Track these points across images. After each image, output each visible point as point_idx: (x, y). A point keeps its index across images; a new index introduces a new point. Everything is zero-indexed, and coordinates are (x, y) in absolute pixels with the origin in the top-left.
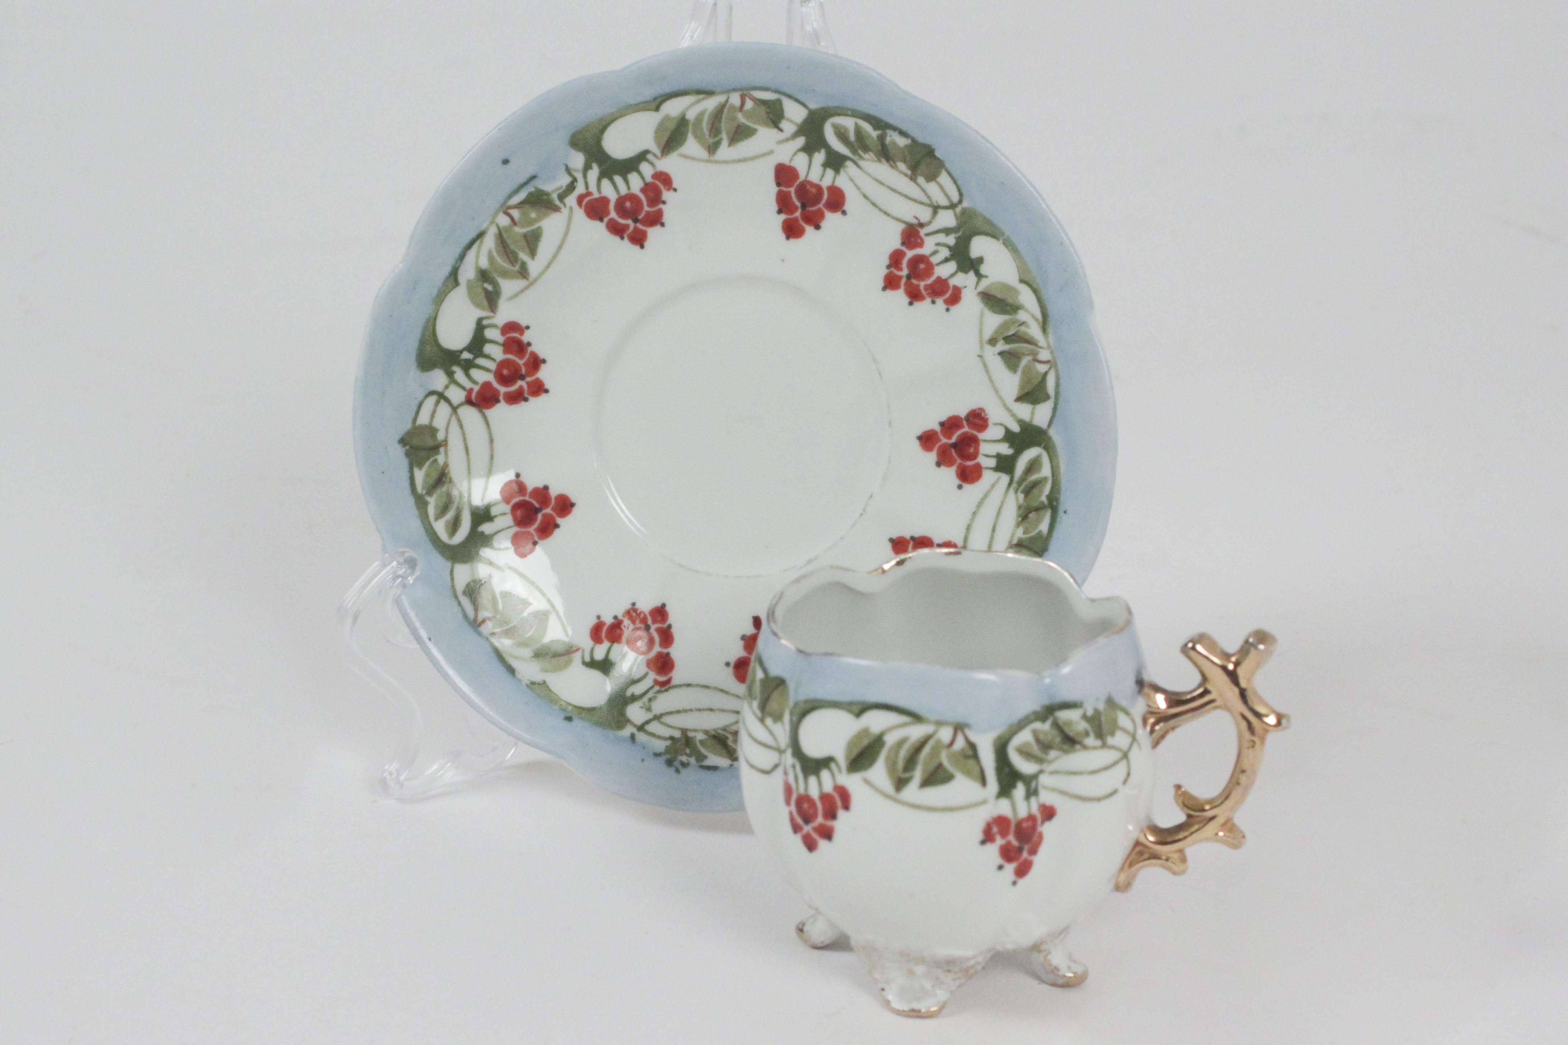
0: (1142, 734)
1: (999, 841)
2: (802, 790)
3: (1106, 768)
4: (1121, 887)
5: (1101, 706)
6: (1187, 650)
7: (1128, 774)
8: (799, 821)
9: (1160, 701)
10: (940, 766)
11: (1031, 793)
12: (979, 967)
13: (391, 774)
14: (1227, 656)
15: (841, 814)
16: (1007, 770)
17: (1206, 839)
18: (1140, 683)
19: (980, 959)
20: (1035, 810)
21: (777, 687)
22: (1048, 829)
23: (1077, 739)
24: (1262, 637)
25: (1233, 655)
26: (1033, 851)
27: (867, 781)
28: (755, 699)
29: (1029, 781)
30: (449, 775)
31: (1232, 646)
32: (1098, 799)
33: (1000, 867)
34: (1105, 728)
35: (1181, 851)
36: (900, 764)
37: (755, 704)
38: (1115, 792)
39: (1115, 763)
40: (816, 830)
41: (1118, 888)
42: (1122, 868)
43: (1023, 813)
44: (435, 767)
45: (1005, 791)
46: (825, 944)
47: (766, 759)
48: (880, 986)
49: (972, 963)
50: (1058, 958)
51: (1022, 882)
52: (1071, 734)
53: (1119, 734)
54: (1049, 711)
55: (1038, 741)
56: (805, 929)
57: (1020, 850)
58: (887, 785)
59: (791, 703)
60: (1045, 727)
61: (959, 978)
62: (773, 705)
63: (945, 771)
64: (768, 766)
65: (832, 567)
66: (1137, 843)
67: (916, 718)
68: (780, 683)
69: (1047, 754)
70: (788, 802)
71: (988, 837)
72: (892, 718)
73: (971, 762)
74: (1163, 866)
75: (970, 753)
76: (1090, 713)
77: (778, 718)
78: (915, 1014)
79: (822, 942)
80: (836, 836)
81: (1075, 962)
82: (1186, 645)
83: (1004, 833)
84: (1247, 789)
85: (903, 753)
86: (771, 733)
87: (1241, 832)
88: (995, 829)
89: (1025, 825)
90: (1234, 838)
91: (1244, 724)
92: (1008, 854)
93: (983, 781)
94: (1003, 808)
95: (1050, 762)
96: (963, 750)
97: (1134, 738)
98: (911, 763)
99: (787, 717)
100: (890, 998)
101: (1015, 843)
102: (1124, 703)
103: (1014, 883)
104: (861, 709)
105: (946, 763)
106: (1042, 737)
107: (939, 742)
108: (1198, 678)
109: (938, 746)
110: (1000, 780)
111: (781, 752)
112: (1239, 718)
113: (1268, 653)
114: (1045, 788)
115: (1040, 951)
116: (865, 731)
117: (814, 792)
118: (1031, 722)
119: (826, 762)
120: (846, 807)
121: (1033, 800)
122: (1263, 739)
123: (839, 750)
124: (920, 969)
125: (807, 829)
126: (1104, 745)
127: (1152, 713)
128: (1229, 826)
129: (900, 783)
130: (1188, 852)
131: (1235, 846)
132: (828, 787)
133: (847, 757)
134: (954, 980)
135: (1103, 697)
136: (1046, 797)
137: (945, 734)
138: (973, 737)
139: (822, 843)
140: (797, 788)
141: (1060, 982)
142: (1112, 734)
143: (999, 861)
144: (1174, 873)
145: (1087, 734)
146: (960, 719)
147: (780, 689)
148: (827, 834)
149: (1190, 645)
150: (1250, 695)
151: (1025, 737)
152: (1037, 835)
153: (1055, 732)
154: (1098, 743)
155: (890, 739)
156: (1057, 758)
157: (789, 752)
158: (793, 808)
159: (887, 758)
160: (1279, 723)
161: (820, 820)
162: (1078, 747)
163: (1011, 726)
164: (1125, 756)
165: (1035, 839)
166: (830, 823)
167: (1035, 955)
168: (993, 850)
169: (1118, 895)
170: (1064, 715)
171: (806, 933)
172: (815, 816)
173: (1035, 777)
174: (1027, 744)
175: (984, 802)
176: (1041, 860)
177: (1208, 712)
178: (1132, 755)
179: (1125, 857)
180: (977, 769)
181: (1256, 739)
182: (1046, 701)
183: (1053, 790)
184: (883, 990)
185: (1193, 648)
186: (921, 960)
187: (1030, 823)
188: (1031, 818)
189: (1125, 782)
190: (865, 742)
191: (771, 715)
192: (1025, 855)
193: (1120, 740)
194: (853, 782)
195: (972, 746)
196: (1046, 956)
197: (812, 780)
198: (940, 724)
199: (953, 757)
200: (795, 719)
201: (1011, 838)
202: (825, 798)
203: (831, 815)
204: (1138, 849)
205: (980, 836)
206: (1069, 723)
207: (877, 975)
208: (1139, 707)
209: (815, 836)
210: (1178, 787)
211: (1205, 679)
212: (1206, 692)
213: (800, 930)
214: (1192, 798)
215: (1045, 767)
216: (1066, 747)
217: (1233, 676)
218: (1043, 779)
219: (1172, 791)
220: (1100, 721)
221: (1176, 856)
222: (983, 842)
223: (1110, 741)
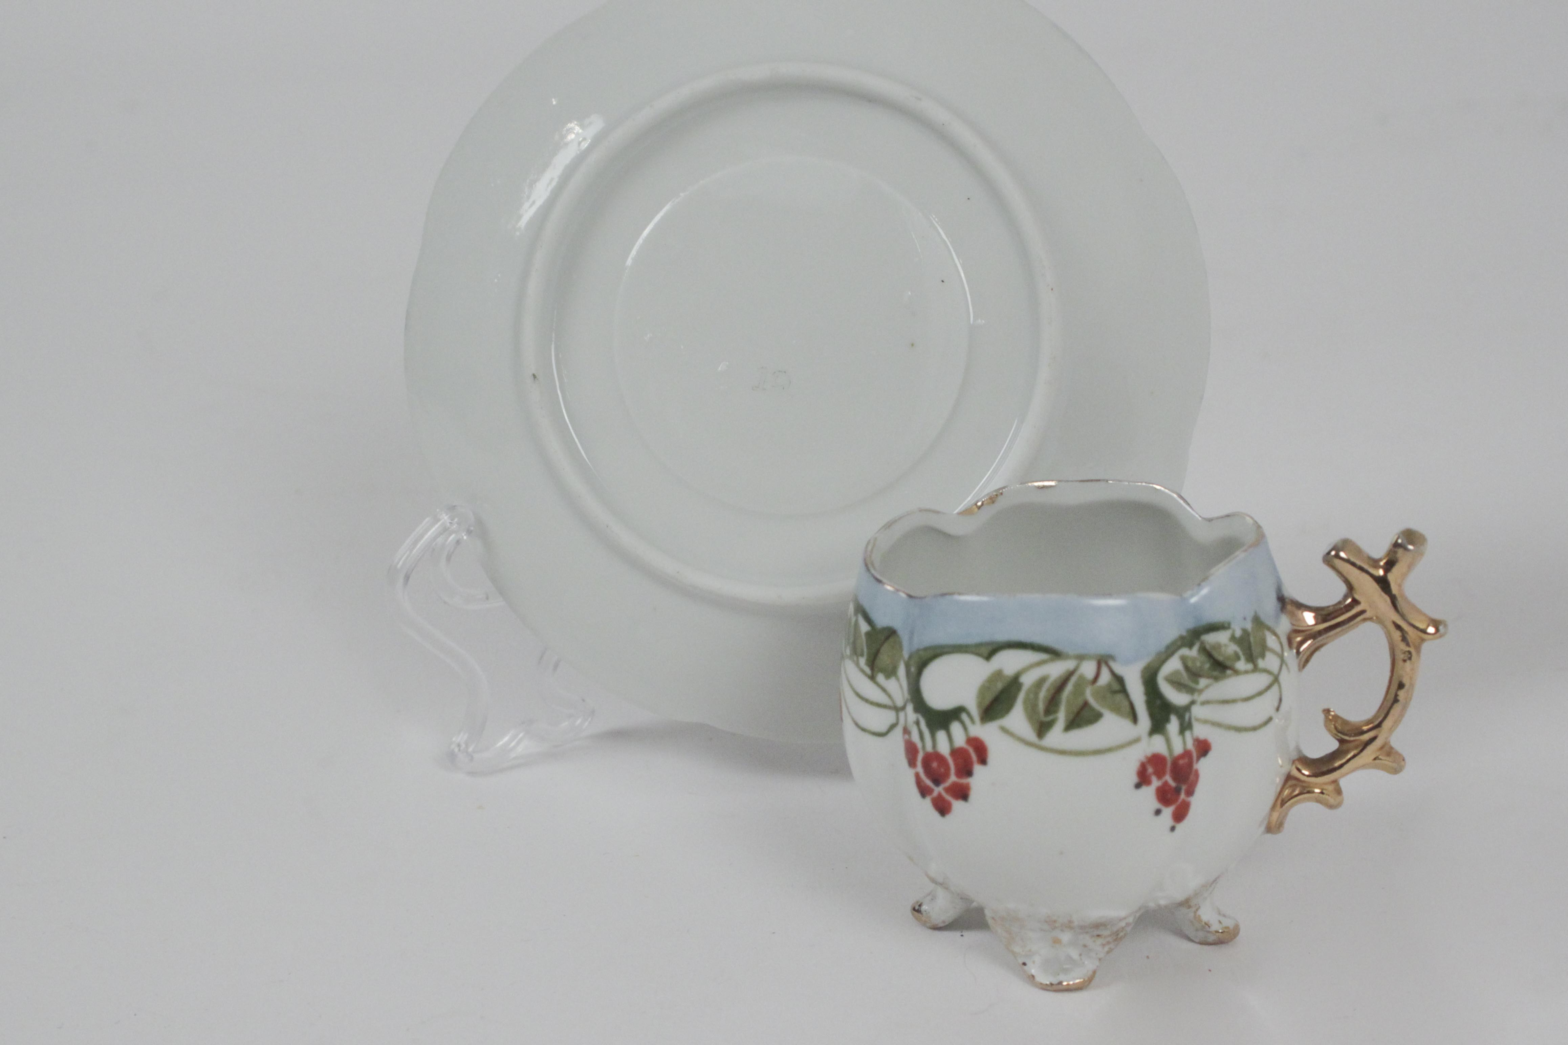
0: (1289, 655)
1: (1156, 783)
2: (929, 748)
3: (1260, 694)
4: (1273, 828)
5: (1249, 626)
6: (1330, 559)
7: (1280, 700)
8: (928, 782)
9: (1309, 618)
10: (1086, 704)
11: (1186, 726)
12: (1129, 929)
13: (459, 745)
14: (1375, 563)
15: (978, 769)
16: (1158, 702)
17: (1364, 767)
18: (1282, 601)
19: (1131, 920)
20: (1190, 745)
21: (887, 638)
22: (1204, 766)
23: (1228, 663)
24: (1411, 537)
25: (1381, 560)
26: (1190, 793)
27: (1004, 730)
28: (862, 655)
29: (1182, 712)
30: (524, 746)
31: (1378, 549)
32: (1255, 729)
33: (1158, 812)
34: (1256, 650)
35: (1335, 782)
36: (1041, 706)
37: (862, 661)
38: (1270, 719)
39: (1269, 687)
40: (947, 790)
41: (1269, 829)
42: (1273, 808)
43: (1178, 749)
44: (506, 739)
45: (1158, 727)
46: (947, 923)
47: (880, 719)
48: (1021, 961)
49: (1123, 924)
50: (1207, 914)
51: (1180, 827)
52: (1221, 658)
53: (1269, 655)
54: (1194, 636)
55: (1187, 668)
56: (924, 908)
57: (1177, 791)
58: (1027, 731)
59: (906, 655)
60: (1193, 652)
61: (1108, 943)
62: (884, 658)
63: (1092, 709)
64: (883, 728)
65: (921, 510)
66: (1289, 777)
67: (1054, 654)
68: (891, 633)
69: (1197, 683)
70: (912, 763)
71: (1143, 780)
72: (1029, 657)
73: (1120, 697)
74: (1318, 801)
75: (1116, 687)
76: (1238, 633)
77: (891, 673)
78: (1057, 988)
79: (944, 922)
80: (973, 795)
81: (1224, 916)
82: (1329, 553)
83: (1160, 774)
84: (1405, 708)
85: (1043, 694)
86: (884, 690)
87: (1400, 755)
88: (1150, 770)
89: (1181, 762)
90: (1394, 762)
91: (1397, 635)
92: (1165, 796)
93: (1135, 719)
94: (1158, 745)
95: (1200, 691)
96: (1109, 685)
97: (1283, 661)
98: (1053, 703)
99: (902, 671)
100: (1033, 972)
101: (1172, 783)
102: (1270, 623)
103: (1173, 829)
104: (990, 650)
105: (1092, 701)
106: (1190, 664)
107: (1082, 678)
108: (1343, 589)
109: (1082, 681)
110: (1152, 715)
111: (897, 709)
112: (1392, 628)
113: (1420, 554)
114: (1197, 720)
115: (1190, 907)
116: (998, 674)
117: (944, 748)
118: (1179, 648)
119: (956, 713)
120: (983, 761)
121: (1188, 734)
122: (1418, 649)
123: (968, 698)
124: (1066, 937)
125: (938, 790)
126: (1256, 669)
127: (1297, 632)
128: (1388, 751)
129: (1043, 729)
130: (1343, 783)
131: (1396, 771)
132: (960, 740)
133: (979, 705)
134: (1103, 945)
135: (1250, 615)
136: (1200, 731)
137: (1088, 669)
138: (1119, 669)
139: (957, 805)
140: (924, 747)
141: (1211, 938)
142: (1263, 656)
143: (1156, 805)
144: (1331, 807)
145: (1238, 658)
146: (1102, 651)
147: (891, 640)
148: (962, 793)
149: (1333, 553)
150: (1400, 603)
151: (1173, 665)
152: (1193, 773)
153: (1203, 658)
154: (1250, 666)
155: (1028, 680)
156: (1207, 687)
157: (910, 708)
158: (920, 769)
159: (1025, 702)
160: (1437, 630)
161: (953, 778)
162: (1229, 672)
163: (1159, 654)
164: (1276, 680)
165: (1192, 777)
166: (964, 781)
167: (1184, 910)
168: (1149, 793)
169: (1269, 836)
170: (1211, 639)
171: (924, 913)
172: (947, 775)
173: (1188, 708)
174: (1176, 673)
175: (1137, 740)
176: (1199, 802)
177: (1357, 624)
178: (1284, 678)
179: (1277, 795)
180: (1126, 703)
181: (1412, 650)
182: (1190, 624)
183: (1206, 722)
184: (1024, 964)
185: (1337, 556)
186: (1069, 926)
187: (1186, 760)
188: (1187, 754)
189: (1278, 709)
190: (1000, 686)
191: (882, 670)
192: (1183, 796)
193: (1270, 662)
194: (988, 733)
195: (1119, 680)
196: (1195, 912)
197: (941, 735)
198: (1081, 658)
199: (1097, 695)
200: (913, 669)
201: (1168, 778)
202: (957, 753)
203: (966, 771)
204: (1290, 783)
205: (1135, 779)
206: (1218, 646)
207: (1017, 949)
208: (1284, 625)
209: (948, 798)
210: (1327, 711)
211: (1351, 588)
212: (1355, 602)
213: (917, 910)
214: (1345, 722)
215: (1196, 697)
216: (1215, 673)
217: (1383, 583)
218: (1197, 711)
219: (1321, 717)
220: (1250, 643)
221: (1331, 788)
222: (1138, 786)
223: (1261, 663)
